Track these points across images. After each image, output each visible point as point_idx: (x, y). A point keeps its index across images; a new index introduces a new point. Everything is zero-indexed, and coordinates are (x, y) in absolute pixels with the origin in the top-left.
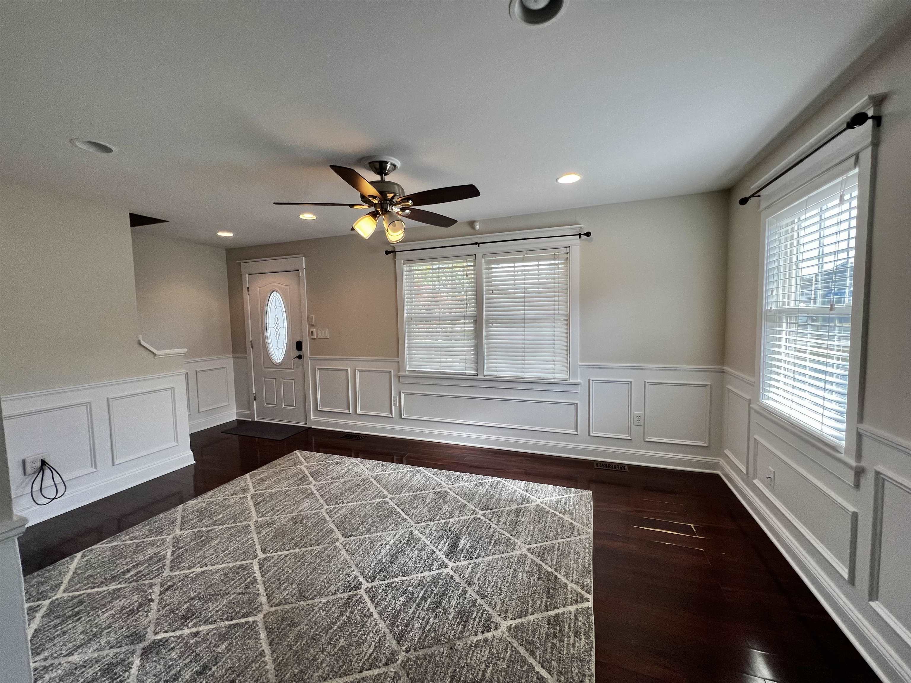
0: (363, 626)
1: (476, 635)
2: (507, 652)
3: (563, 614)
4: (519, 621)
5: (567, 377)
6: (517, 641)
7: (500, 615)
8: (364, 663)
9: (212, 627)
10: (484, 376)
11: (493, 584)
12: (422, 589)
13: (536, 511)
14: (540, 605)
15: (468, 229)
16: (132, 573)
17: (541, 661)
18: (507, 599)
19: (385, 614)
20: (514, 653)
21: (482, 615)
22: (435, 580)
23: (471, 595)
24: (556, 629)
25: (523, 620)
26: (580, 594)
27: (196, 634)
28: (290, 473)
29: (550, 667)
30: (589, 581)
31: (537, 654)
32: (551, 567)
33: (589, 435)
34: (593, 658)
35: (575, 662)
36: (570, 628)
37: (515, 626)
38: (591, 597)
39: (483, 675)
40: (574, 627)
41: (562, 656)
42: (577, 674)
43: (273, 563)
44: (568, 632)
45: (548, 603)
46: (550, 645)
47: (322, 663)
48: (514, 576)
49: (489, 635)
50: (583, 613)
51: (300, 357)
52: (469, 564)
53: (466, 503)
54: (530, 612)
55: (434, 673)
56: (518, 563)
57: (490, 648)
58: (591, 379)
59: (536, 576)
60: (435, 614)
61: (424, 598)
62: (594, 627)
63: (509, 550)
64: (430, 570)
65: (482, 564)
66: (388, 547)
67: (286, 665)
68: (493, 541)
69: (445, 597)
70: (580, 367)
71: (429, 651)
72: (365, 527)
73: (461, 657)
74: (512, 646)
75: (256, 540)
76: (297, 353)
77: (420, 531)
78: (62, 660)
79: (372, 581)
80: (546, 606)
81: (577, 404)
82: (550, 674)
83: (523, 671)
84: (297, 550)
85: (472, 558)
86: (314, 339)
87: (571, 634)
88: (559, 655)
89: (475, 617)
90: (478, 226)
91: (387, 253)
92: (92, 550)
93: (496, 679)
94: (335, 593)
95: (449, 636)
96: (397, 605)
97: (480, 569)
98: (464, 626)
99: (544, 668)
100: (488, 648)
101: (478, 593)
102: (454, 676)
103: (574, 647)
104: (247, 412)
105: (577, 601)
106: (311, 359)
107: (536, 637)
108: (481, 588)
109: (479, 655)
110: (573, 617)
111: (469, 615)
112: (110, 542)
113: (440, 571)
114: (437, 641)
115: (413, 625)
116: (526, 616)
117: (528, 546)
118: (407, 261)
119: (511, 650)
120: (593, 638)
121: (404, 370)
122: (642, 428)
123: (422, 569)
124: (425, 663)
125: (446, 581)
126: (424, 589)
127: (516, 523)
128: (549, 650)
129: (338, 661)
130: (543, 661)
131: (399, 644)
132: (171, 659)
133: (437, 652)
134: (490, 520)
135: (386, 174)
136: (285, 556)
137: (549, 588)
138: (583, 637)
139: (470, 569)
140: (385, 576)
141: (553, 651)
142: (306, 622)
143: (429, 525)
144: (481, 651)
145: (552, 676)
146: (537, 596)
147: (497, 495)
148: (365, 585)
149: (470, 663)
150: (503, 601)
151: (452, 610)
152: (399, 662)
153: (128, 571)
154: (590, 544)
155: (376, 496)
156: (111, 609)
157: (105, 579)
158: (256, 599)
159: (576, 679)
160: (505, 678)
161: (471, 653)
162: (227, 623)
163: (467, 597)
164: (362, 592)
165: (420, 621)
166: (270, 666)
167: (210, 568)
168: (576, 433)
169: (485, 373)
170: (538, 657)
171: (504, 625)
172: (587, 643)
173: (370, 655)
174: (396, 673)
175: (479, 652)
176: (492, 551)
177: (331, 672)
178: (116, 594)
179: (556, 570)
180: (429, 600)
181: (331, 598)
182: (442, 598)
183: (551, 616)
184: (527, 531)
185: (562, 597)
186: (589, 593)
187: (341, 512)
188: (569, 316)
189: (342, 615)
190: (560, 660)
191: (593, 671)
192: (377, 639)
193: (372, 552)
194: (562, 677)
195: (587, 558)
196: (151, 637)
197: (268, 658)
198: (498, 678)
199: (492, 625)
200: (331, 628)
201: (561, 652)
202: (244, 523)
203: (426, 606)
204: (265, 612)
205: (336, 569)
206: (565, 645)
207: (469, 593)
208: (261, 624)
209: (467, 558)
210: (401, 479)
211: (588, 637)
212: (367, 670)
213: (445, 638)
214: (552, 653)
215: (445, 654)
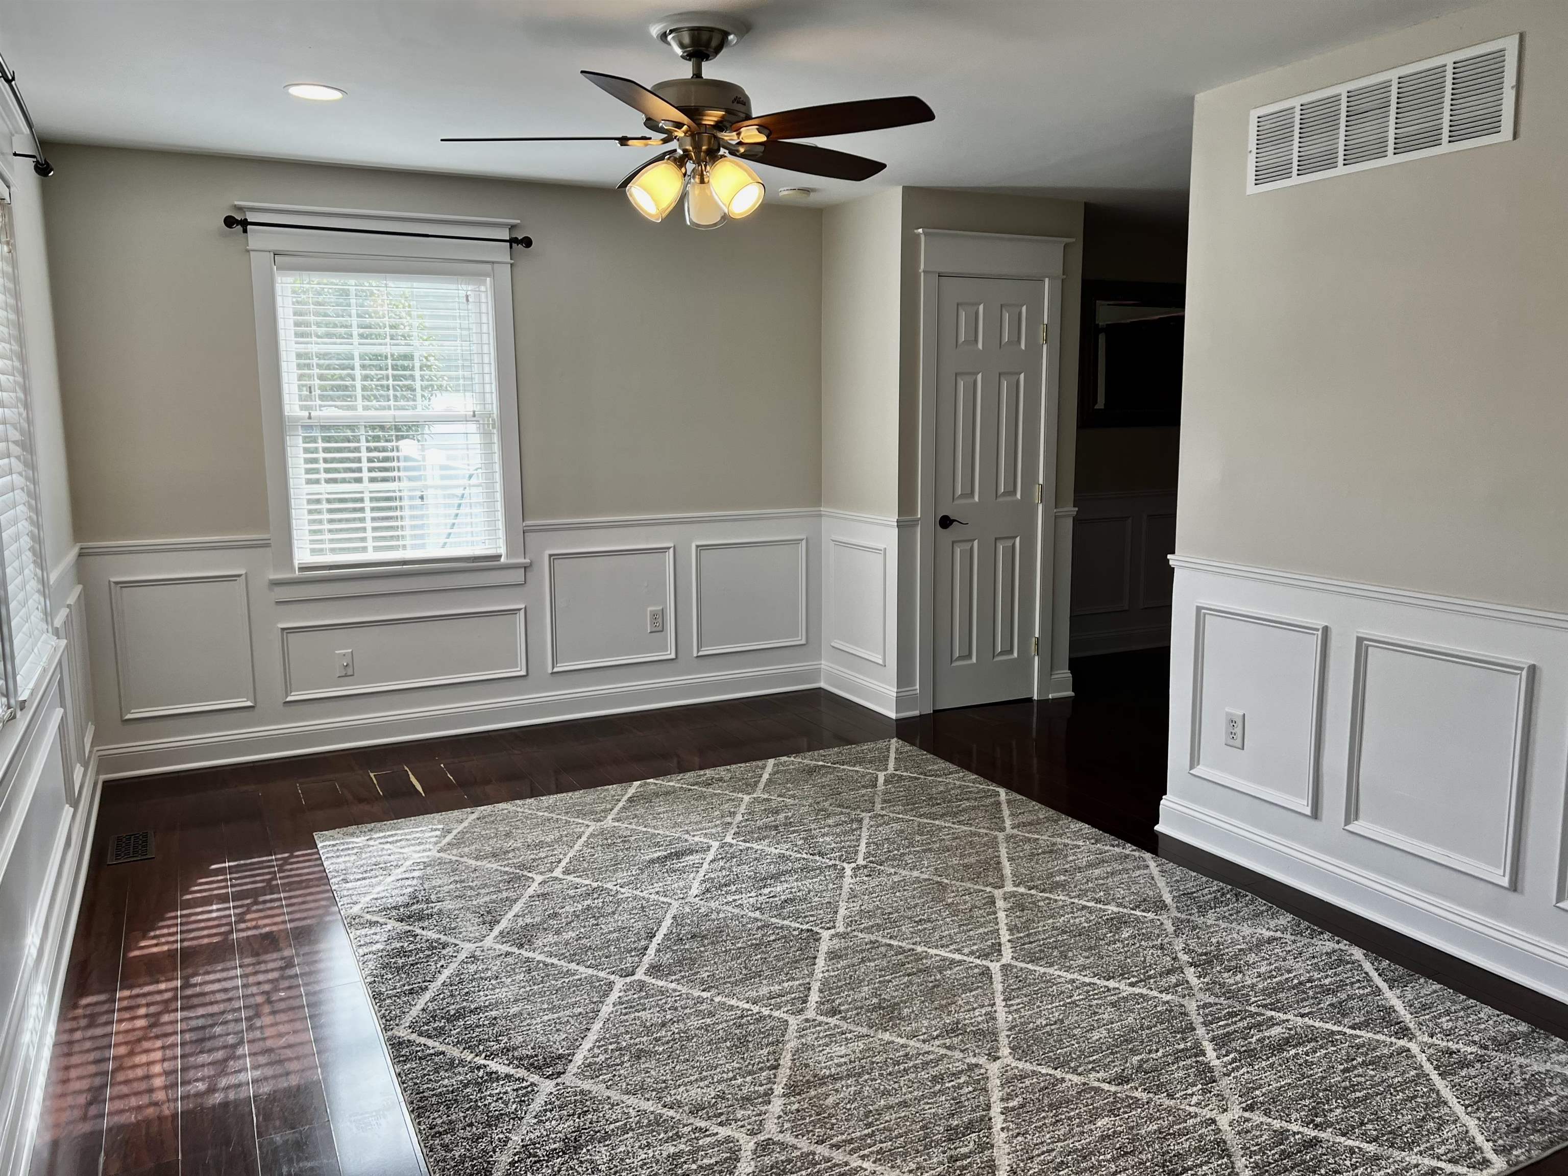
43: (975, 944)
84: (919, 949)
136: (947, 946)
202: (1025, 1065)
204: (1001, 890)
208: (1008, 879)
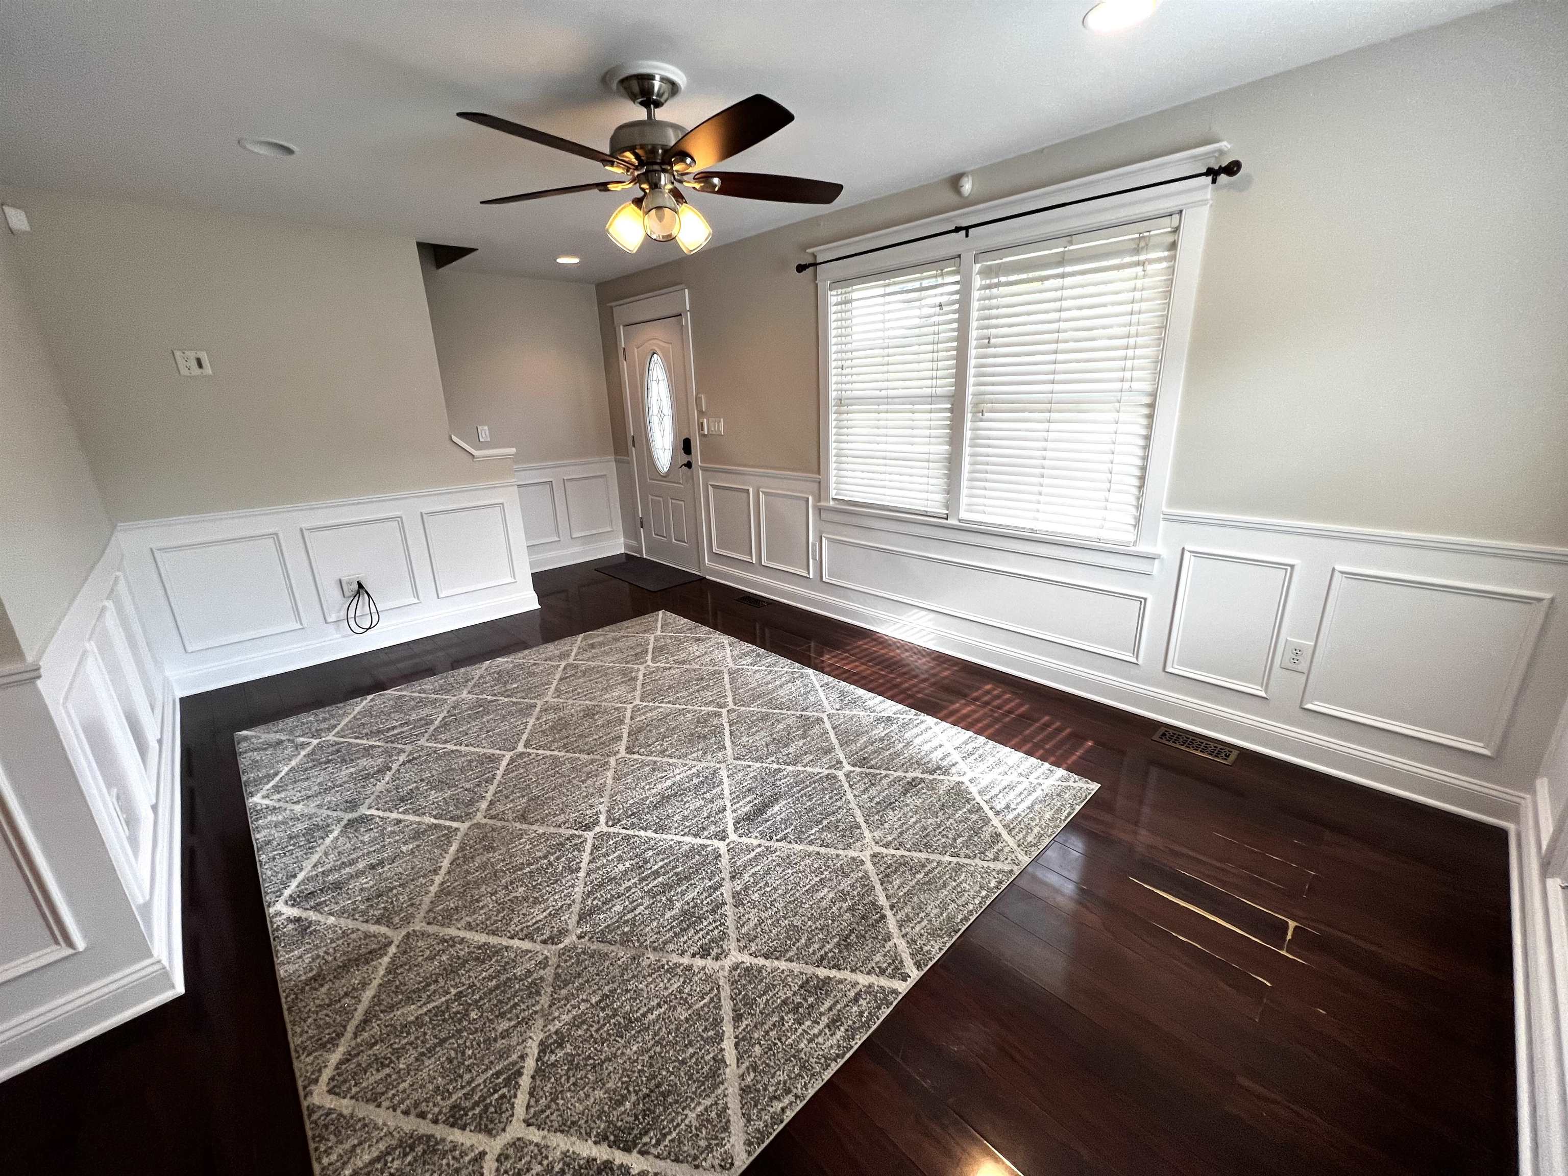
0: (556, 882)
1: (682, 954)
2: (703, 998)
3: (841, 982)
4: (761, 961)
5: (1131, 538)
6: (732, 990)
7: (738, 941)
8: (522, 930)
9: (417, 819)
10: (960, 520)
11: (768, 889)
12: (663, 860)
13: (948, 793)
14: (814, 951)
15: (949, 197)
16: (396, 732)
17: (740, 1036)
18: (770, 922)
19: (593, 876)
20: (712, 1005)
21: (712, 931)
22: (694, 851)
23: (722, 894)
24: (807, 1001)
25: (767, 963)
26: (901, 962)
27: (399, 821)
28: (631, 642)
29: (746, 1052)
30: (937, 950)
31: (745, 1023)
32: (888, 897)
33: (1164, 670)
34: (827, 1075)
35: (791, 1064)
36: (830, 1009)
37: (748, 967)
38: (915, 975)
39: (644, 1015)
40: (839, 1011)
41: (779, 1044)
42: (779, 1083)
43: (525, 762)
44: (822, 1014)
45: (830, 955)
46: (775, 1019)
47: (483, 908)
48: (814, 889)
49: (699, 962)
50: (875, 996)
51: (689, 465)
52: (760, 846)
53: (837, 746)
54: (788, 956)
55: (588, 981)
56: (835, 871)
57: (684, 982)
58: (1187, 547)
59: (850, 903)
60: (651, 901)
61: (656, 874)
62: (874, 1027)
63: (841, 846)
64: (696, 835)
65: (778, 853)
66: (669, 783)
67: (449, 893)
68: (825, 822)
69: (684, 882)
70: (1165, 519)
71: (605, 948)
72: (662, 745)
73: (637, 976)
74: (718, 995)
75: (529, 727)
76: (685, 459)
77: (730, 772)
78: (289, 806)
79: (612, 826)
80: (822, 958)
81: (1145, 599)
82: (738, 1062)
83: (702, 1037)
84: (562, 754)
85: (771, 838)
86: (704, 435)
87: (825, 1020)
88: (777, 1041)
89: (701, 930)
90: (967, 186)
91: (801, 268)
92: (383, 695)
93: (657, 1028)
94: (560, 826)
95: (646, 940)
96: (616, 870)
97: (770, 859)
98: (676, 935)
99: (736, 1049)
100: (682, 980)
101: (735, 895)
102: (608, 996)
103: (810, 1041)
104: (634, 543)
105: (882, 972)
106: (705, 470)
107: (764, 998)
108: (746, 888)
109: (661, 985)
110: (852, 994)
111: (694, 923)
112: (401, 690)
113: (708, 842)
114: (625, 941)
115: (614, 906)
116: (777, 959)
117: (878, 849)
118: (839, 282)
119: (712, 1000)
120: (857, 1043)
121: (827, 499)
122: (1304, 677)
123: (686, 830)
124: (587, 963)
125: (704, 861)
126: (666, 861)
127: (891, 804)
128: (766, 1027)
129: (499, 912)
130: (744, 1039)
131: (578, 922)
132: (362, 842)
133: (613, 954)
134: (851, 786)
135: (658, 104)
136: (544, 757)
137: (852, 931)
138: (840, 1034)
139: (753, 854)
140: (633, 824)
141: (772, 1030)
142: (503, 850)
143: (750, 766)
144: (669, 980)
145: (738, 1067)
146: (820, 936)
147: (901, 745)
148: (602, 827)
149: (642, 990)
150: (761, 922)
151: (678, 905)
152: (562, 946)
153: (394, 728)
154: (1000, 882)
155: (713, 701)
156: (353, 767)
157: (371, 732)
158: (478, 801)
159: (771, 1089)
160: (669, 1033)
161: (654, 976)
162: (432, 820)
163: (714, 895)
164: (589, 835)
165: (627, 903)
166: (434, 889)
167: (463, 748)
168: (1134, 660)
169: (963, 515)
170: (740, 1029)
171: (736, 957)
172: (839, 1046)
173: (537, 922)
174: (547, 958)
175: (666, 981)
176: (812, 837)
177: (482, 923)
178: (367, 751)
179: (892, 907)
180: (660, 879)
181: (553, 830)
182: (679, 882)
183: (817, 977)
184: (899, 823)
185: (862, 954)
186: (918, 966)
187: (649, 715)
188: (1154, 395)
189: (545, 857)
190: (771, 1049)
191: (811, 1092)
192: (560, 904)
193: (643, 784)
194: (752, 1075)
195: (971, 907)
196: (364, 811)
197: (438, 879)
198: (660, 1028)
199: (715, 950)
200: (521, 869)
201: (784, 1039)
202: (532, 701)
203: (650, 885)
204: (475, 821)
205: (584, 794)
206: (800, 1031)
207: (723, 890)
208: (460, 835)
209: (763, 835)
210: (767, 684)
211: (850, 1037)
212: (519, 939)
213: (638, 940)
214: (767, 1033)
215: (620, 963)
